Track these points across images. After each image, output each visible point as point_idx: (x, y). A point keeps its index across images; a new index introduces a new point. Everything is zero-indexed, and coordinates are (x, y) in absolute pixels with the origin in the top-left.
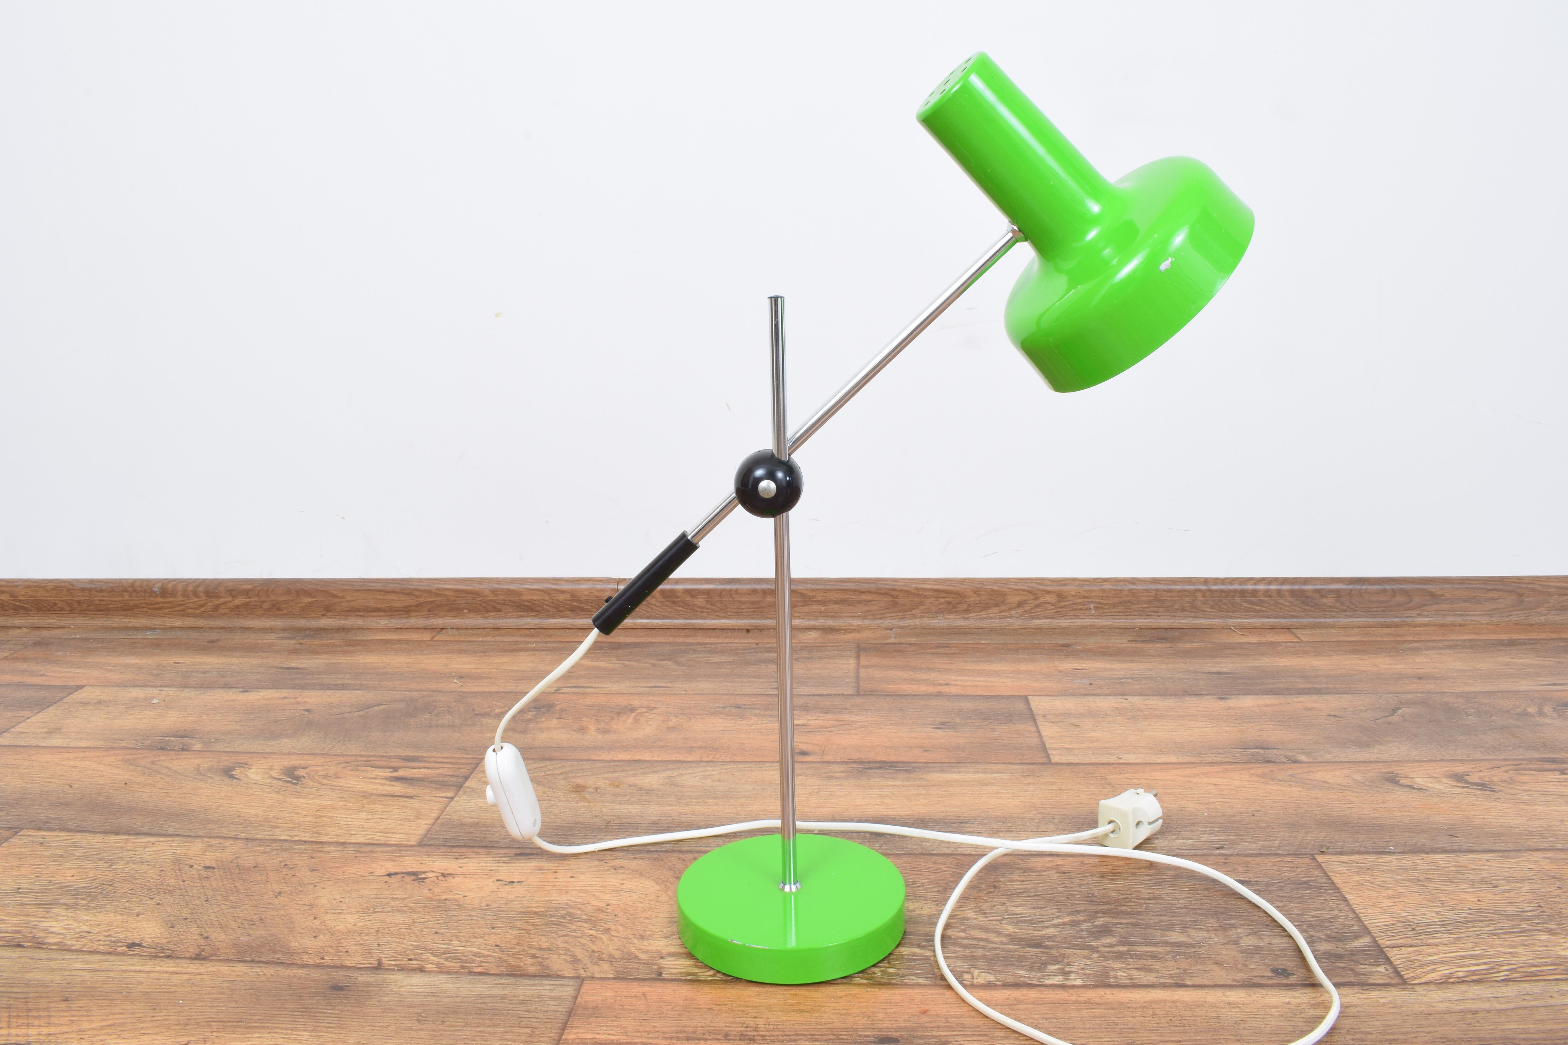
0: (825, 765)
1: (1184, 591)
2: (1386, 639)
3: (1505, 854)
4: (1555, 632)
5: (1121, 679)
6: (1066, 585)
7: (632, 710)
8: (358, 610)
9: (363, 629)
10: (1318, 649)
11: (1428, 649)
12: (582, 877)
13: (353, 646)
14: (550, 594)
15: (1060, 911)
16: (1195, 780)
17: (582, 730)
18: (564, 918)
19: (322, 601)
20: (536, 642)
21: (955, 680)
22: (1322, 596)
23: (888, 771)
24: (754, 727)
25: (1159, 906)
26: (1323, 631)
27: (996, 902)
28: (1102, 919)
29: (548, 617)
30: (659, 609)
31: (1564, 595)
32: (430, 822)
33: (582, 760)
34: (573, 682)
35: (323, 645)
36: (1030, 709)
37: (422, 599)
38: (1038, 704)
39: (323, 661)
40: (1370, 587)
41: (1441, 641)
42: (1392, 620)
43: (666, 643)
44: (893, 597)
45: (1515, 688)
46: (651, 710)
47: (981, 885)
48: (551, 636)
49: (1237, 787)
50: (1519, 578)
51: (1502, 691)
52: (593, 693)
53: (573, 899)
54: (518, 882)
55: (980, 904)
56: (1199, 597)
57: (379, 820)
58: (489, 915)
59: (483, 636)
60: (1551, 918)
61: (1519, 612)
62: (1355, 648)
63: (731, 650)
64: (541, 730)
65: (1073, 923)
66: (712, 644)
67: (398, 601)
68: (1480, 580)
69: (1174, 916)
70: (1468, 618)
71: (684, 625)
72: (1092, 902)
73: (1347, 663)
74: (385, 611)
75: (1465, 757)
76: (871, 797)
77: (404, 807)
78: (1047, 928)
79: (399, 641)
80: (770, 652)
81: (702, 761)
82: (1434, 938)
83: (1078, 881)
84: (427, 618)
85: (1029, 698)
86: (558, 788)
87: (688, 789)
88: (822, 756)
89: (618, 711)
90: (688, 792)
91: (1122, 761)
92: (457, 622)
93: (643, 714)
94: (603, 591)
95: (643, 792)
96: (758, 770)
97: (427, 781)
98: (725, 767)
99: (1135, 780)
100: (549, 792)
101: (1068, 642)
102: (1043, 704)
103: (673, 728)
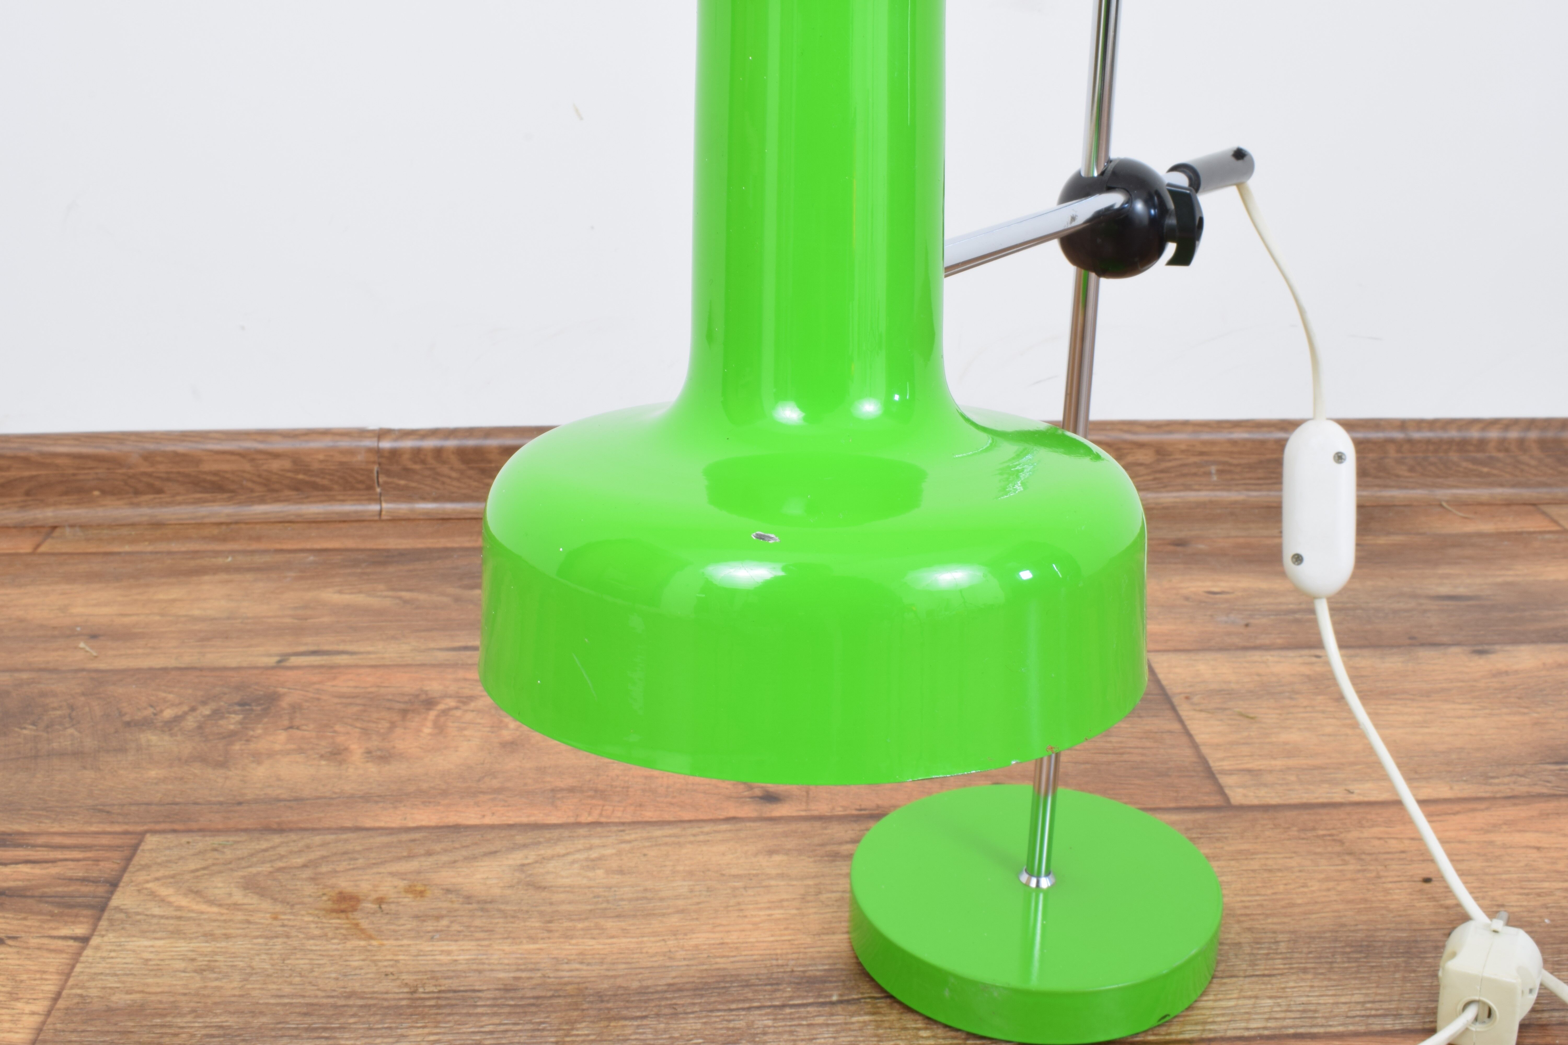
0: (818, 824)
5: (1294, 612)
6: (1170, 433)
7: (429, 703)
14: (253, 460)
16: (1499, 838)
17: (337, 755)
20: (232, 552)
29: (252, 501)
30: (456, 483)
32: (40, 1007)
33: (344, 829)
34: (310, 642)
36: (1158, 682)
37: (12, 474)
38: (1171, 671)
46: (465, 703)
48: (259, 539)
52: (348, 667)
56: (1392, 452)
59: (133, 541)
64: (257, 757)
84: (23, 507)
86: (302, 903)
87: (563, 896)
88: (807, 803)
89: (402, 706)
90: (563, 902)
91: (1355, 798)
92: (82, 513)
93: (452, 713)
94: (351, 452)
95: (474, 906)
96: (691, 843)
97: (32, 897)
98: (628, 838)
99: (1393, 842)
100: (284, 914)
101: (1181, 535)
102: (1177, 670)
103: (512, 743)
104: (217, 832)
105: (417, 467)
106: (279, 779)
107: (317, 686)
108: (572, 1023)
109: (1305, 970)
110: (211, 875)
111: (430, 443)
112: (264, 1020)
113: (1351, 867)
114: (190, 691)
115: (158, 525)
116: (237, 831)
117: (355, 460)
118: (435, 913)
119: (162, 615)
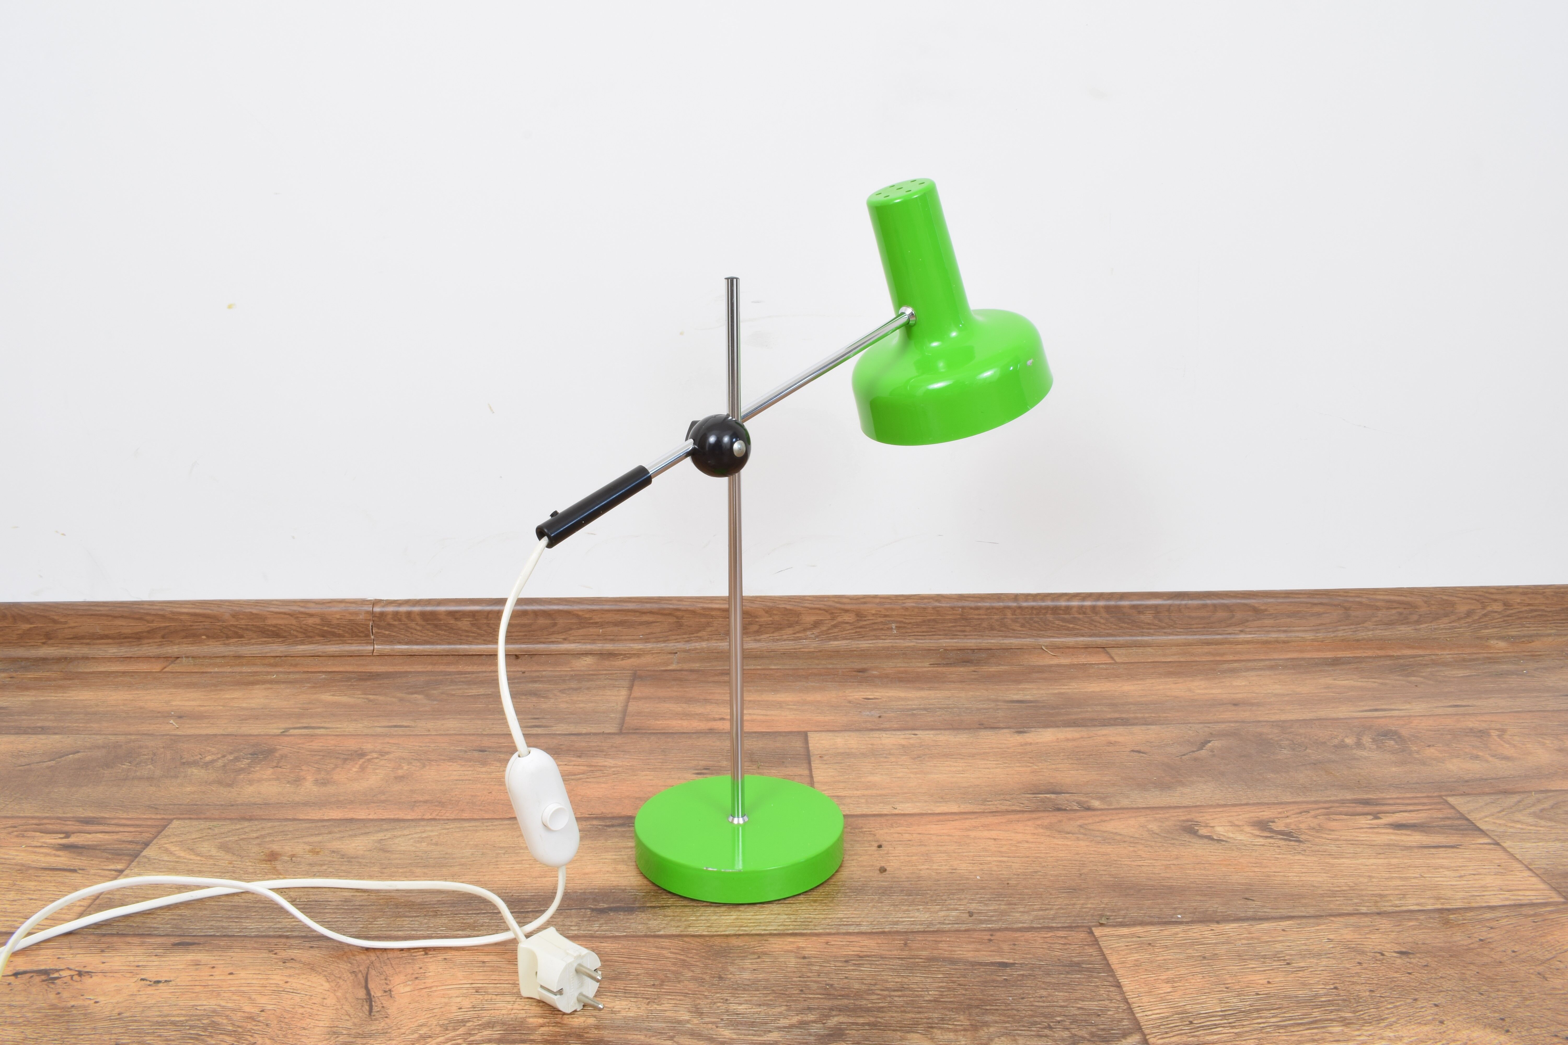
1: (993, 608)
2: (1204, 659)
3: (1304, 921)
4: (1381, 649)
5: (914, 710)
6: (865, 603)
8: (83, 637)
9: (87, 658)
10: (1131, 671)
11: (1248, 670)
12: (243, 974)
13: (70, 679)
14: (297, 618)
15: (789, 1008)
16: (972, 834)
18: (205, 1030)
19: (41, 628)
20: (278, 673)
22: (1139, 613)
24: (493, 775)
25: (905, 999)
26: (1141, 650)
27: (718, 998)
28: (836, 1019)
29: (296, 643)
30: (419, 633)
31: (1392, 608)
33: (287, 820)
34: (305, 722)
35: (36, 679)
36: (807, 748)
37: (155, 625)
38: (818, 742)
39: (29, 699)
40: (1190, 602)
41: (1262, 660)
42: (1213, 637)
43: (423, 672)
44: (677, 617)
45: (1334, 715)
46: (382, 755)
47: (704, 976)
48: (296, 665)
49: (1019, 842)
50: (1346, 591)
51: (1320, 719)
52: (322, 735)
53: (223, 1003)
54: (166, 981)
55: (698, 1001)
56: (1009, 615)
57: (27, 902)
58: (118, 1027)
59: (222, 666)
60: (1347, 1003)
61: (1346, 627)
62: (1171, 670)
64: (251, 782)
65: (802, 1024)
66: (473, 673)
67: (128, 627)
68: (1305, 594)
69: (919, 1013)
70: (1293, 634)
71: (448, 651)
72: (828, 996)
73: (1161, 687)
74: (113, 638)
75: (1273, 800)
77: (62, 883)
78: (770, 1031)
79: (124, 673)
80: (535, 682)
81: (423, 820)
82: (1212, 1034)
83: (817, 968)
84: (161, 645)
85: (809, 734)
86: (249, 856)
87: (397, 856)
89: (346, 757)
90: (396, 859)
91: (896, 812)
92: (194, 649)
93: (373, 760)
94: (356, 614)
95: (345, 859)
96: (484, 830)
97: (99, 849)
98: (448, 827)
99: (907, 835)
100: (236, 861)
101: (865, 666)
102: (823, 742)
103: (402, 777)
104: (215, 819)
105: (396, 623)
106: (259, 793)
107: (300, 746)
108: (375, 918)
109: (815, 901)
110: (203, 841)
111: (404, 609)
112: (205, 912)
114: (225, 747)
115: (238, 657)
116: (225, 819)
117: (358, 618)
118: (321, 863)
119: (223, 706)
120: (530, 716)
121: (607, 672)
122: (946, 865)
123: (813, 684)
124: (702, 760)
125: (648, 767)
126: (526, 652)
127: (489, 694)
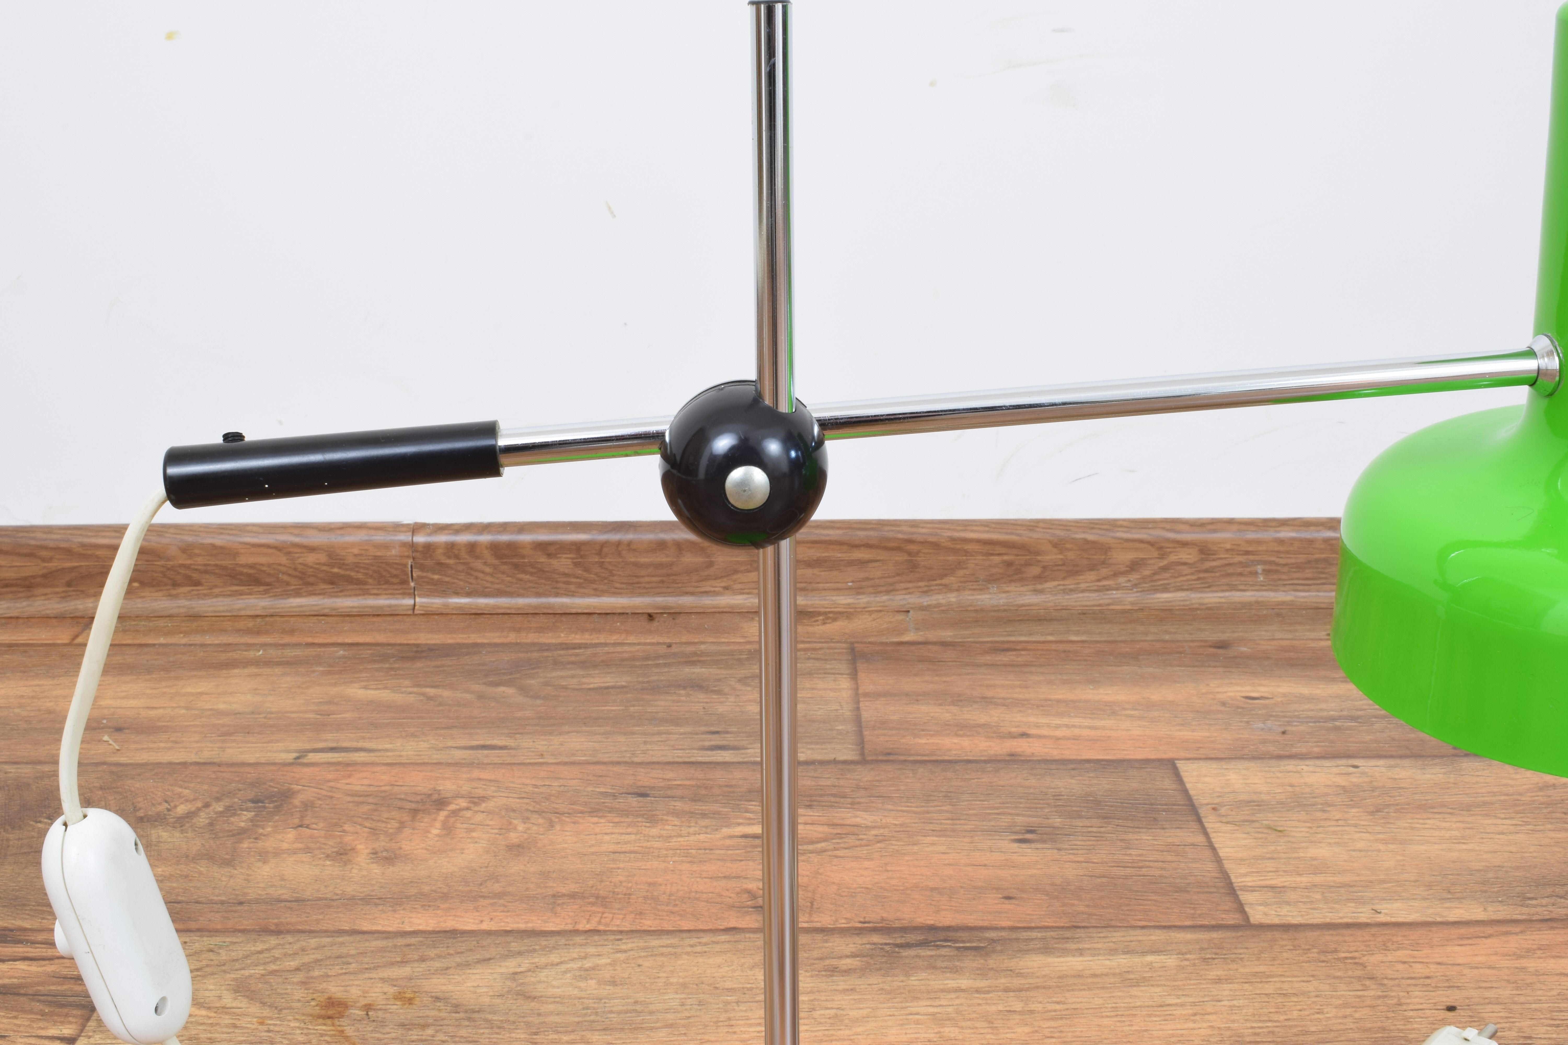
0: (819, 937)
5: (1334, 719)
6: (1214, 531)
7: (441, 803)
14: (289, 553)
16: (1531, 964)
17: (343, 855)
20: (264, 645)
21: (1037, 726)
23: (943, 951)
24: (673, 843)
29: (287, 595)
30: (489, 578)
34: (329, 739)
36: (1185, 791)
37: (54, 565)
38: (1199, 780)
43: (503, 645)
44: (909, 553)
46: (475, 804)
48: (292, 632)
52: (364, 764)
59: (169, 633)
63: (623, 660)
64: (264, 856)
67: (10, 568)
71: (536, 607)
76: (917, 1023)
79: (11, 646)
80: (693, 663)
84: (65, 597)
85: (1180, 765)
86: (290, 1008)
87: (551, 1007)
88: (810, 914)
89: (414, 806)
90: (551, 1013)
91: (1382, 918)
93: (461, 814)
94: (386, 546)
95: (462, 1015)
96: (688, 953)
97: (25, 995)
98: (624, 947)
99: (1418, 966)
100: (271, 1018)
101: (1223, 637)
102: (1207, 779)
103: (519, 846)
104: (215, 932)
105: (451, 562)
106: (283, 879)
107: (332, 784)
110: (204, 976)
111: (463, 538)
113: (1372, 993)
114: (206, 787)
115: (195, 617)
116: (235, 931)
117: (389, 554)
118: (422, 1021)
119: (188, 708)
120: (703, 729)
121: (807, 646)
122: (1510, 1029)
123: (1151, 670)
124: (1018, 815)
125: (931, 827)
126: (664, 608)
127: (623, 687)
